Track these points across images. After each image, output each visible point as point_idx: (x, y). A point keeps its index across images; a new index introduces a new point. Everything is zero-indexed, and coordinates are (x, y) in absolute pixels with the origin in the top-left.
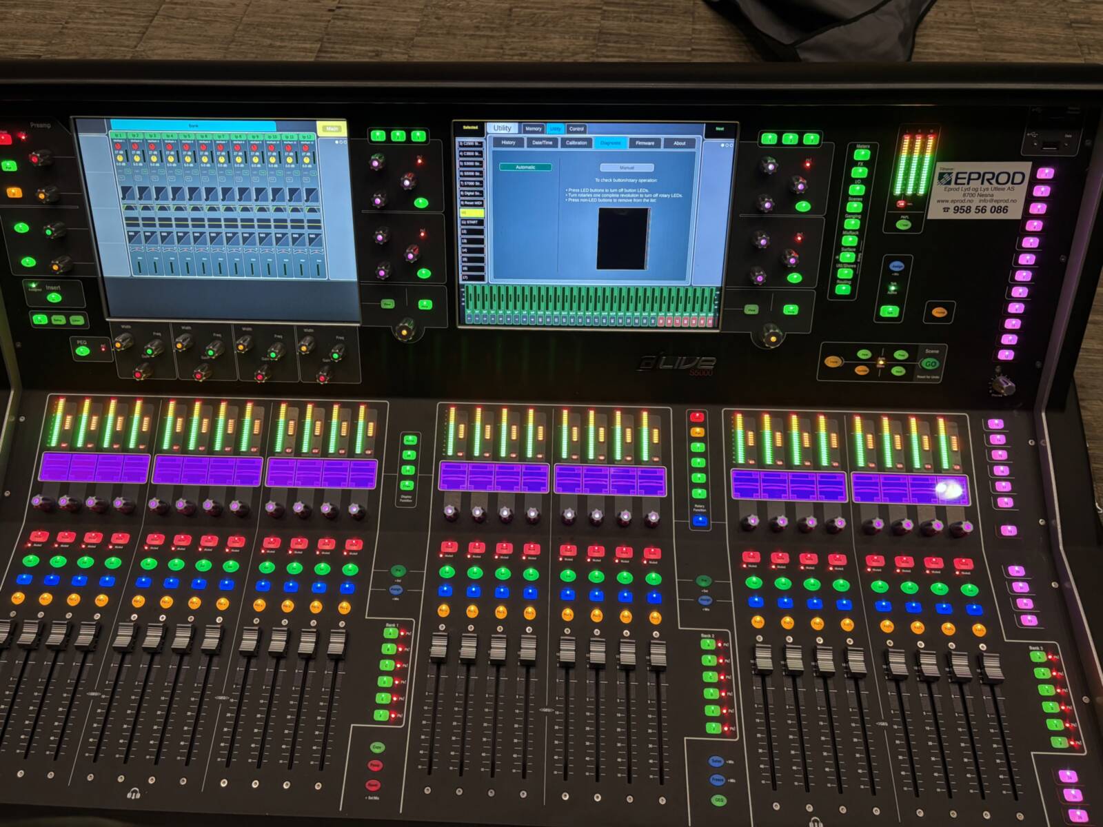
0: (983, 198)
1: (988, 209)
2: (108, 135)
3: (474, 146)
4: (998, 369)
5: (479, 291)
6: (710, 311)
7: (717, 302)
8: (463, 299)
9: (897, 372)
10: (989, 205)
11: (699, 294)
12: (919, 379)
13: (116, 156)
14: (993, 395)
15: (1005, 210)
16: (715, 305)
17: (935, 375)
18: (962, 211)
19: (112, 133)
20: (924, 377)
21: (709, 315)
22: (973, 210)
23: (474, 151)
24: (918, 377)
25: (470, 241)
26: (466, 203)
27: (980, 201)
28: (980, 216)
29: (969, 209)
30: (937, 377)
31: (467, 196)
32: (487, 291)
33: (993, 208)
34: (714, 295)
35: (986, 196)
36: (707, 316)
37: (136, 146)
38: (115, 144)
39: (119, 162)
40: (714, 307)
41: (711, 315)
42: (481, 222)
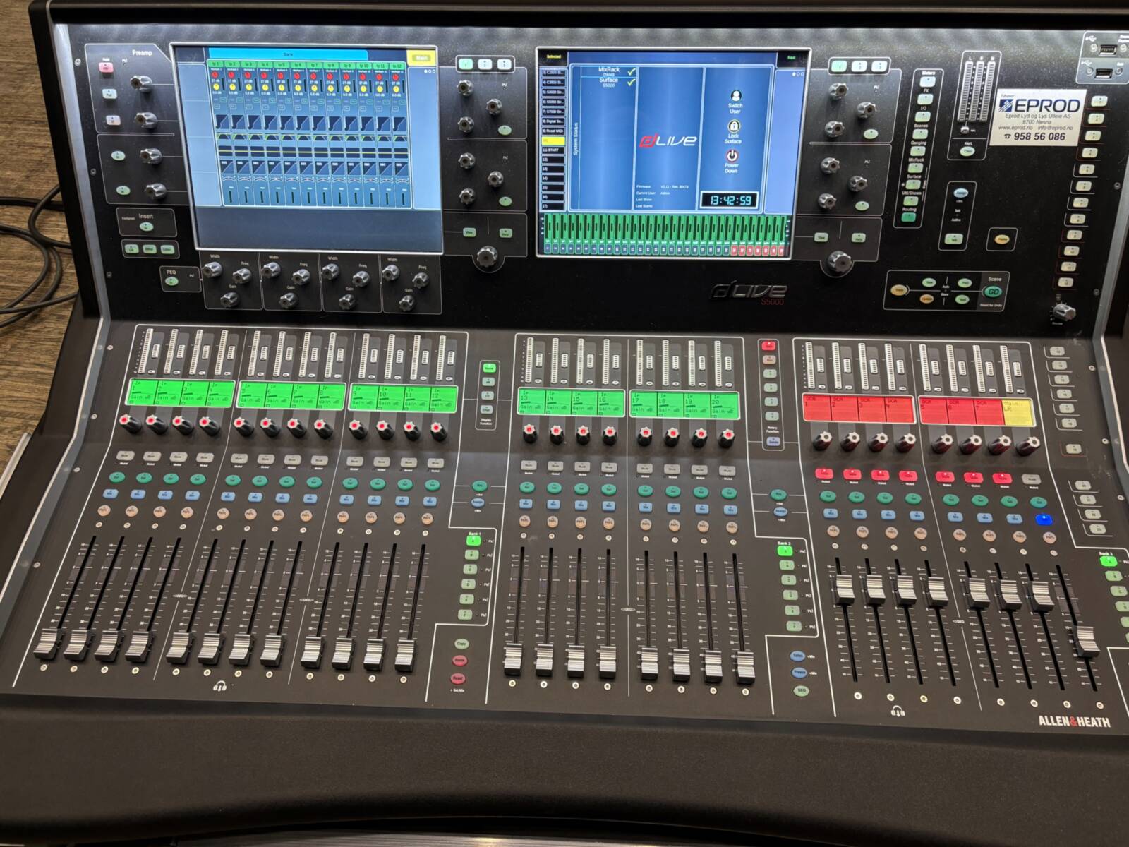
0: (1041, 125)
1: (1047, 136)
2: (205, 64)
3: (557, 75)
4: (1058, 297)
5: (558, 220)
6: (781, 239)
7: (788, 231)
8: (542, 228)
9: (961, 300)
10: (1047, 133)
11: (771, 222)
12: (982, 307)
13: (212, 84)
14: (1054, 323)
15: (1062, 137)
16: (786, 233)
17: (998, 304)
18: (1022, 138)
19: (210, 62)
20: (987, 305)
21: (781, 243)
22: (1033, 136)
23: (557, 80)
24: (982, 305)
25: (551, 169)
26: (548, 131)
27: (1039, 128)
28: (1039, 143)
29: (1029, 136)
30: (1000, 305)
31: (549, 124)
32: (566, 220)
33: (1052, 135)
34: (785, 223)
35: (1045, 123)
36: (778, 244)
37: (232, 74)
38: (212, 72)
39: (215, 90)
40: (785, 236)
41: (783, 243)
42: (561, 150)
